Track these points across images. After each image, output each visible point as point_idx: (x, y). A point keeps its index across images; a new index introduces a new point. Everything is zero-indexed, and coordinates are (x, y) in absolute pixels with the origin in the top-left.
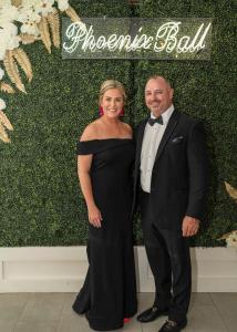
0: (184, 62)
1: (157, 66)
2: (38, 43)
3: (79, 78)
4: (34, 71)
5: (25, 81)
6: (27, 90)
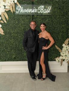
0: (45, 15)
1: (39, 16)
2: (10, 11)
3: (19, 19)
4: (9, 18)
5: (6, 20)
6: (7, 22)
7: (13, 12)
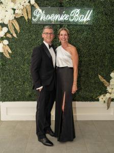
0: (82, 25)
1: (71, 27)
2: (22, 17)
4: (20, 29)
5: (16, 33)
6: (17, 36)
7: (28, 19)
